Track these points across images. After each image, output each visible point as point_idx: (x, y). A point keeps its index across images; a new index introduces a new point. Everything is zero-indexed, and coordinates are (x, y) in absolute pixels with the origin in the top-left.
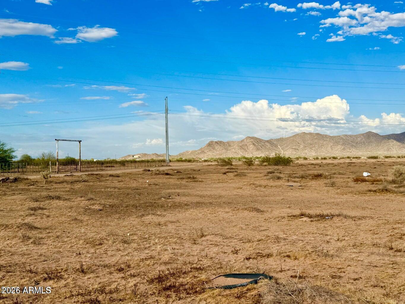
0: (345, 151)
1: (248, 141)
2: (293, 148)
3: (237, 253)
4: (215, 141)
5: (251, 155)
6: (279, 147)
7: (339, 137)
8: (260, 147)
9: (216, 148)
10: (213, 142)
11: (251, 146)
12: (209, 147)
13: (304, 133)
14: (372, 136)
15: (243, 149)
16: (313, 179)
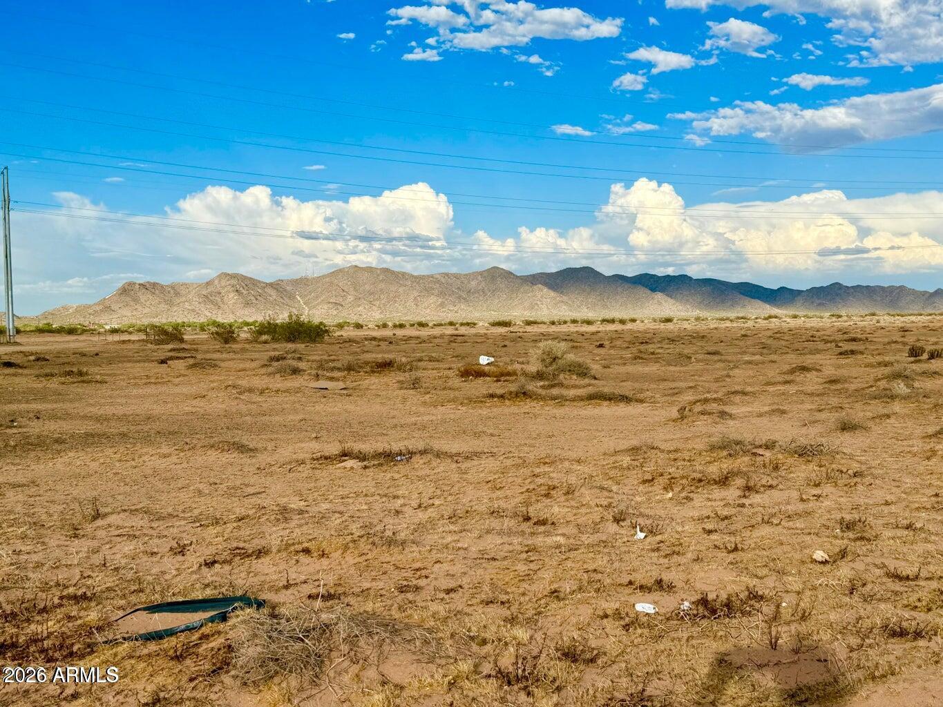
0: (444, 310)
1: (223, 284)
2: (331, 301)
3: (182, 553)
4: (138, 282)
5: (231, 316)
6: (299, 299)
7: (431, 279)
8: (253, 298)
9: (143, 299)
10: (135, 284)
11: (231, 295)
12: (123, 298)
13: (356, 266)
14: (499, 276)
15: (212, 302)
16: (373, 372)
